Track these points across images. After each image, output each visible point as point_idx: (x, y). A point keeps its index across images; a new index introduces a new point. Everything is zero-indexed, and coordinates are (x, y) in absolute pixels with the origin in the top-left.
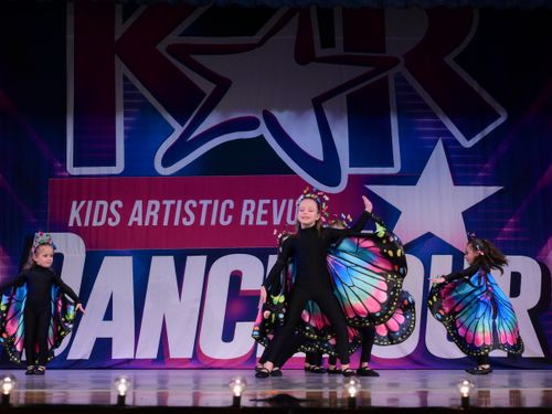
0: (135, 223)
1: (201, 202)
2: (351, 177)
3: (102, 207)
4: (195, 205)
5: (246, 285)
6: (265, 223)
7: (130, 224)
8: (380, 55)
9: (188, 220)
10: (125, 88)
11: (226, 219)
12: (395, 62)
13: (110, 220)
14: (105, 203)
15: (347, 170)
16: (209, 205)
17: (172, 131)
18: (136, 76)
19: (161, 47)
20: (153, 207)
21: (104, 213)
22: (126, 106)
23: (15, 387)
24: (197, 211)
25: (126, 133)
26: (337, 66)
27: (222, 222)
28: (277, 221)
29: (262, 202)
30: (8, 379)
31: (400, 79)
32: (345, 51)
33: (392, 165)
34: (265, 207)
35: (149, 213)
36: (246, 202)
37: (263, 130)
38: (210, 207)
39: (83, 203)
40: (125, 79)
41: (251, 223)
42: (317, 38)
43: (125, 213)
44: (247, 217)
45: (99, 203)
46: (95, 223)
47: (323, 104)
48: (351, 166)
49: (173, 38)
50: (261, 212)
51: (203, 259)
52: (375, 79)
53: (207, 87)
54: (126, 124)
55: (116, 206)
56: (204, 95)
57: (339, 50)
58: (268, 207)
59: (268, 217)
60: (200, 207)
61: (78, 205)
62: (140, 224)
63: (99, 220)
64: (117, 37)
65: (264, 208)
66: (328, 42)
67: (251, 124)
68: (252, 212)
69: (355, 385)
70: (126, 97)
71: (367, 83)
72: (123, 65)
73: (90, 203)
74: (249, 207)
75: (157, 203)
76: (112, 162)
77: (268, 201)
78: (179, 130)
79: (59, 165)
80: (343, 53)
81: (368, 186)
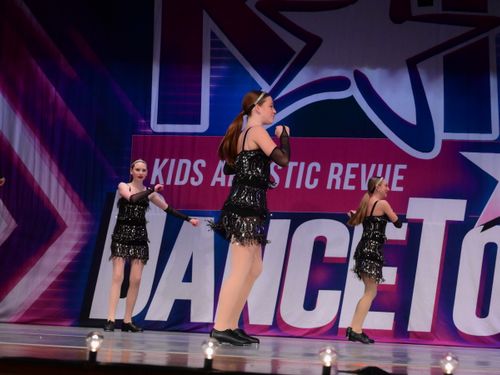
0: (218, 183)
2: (445, 143)
3: (184, 165)
5: (331, 252)
6: (353, 188)
7: (213, 184)
8: (481, 14)
10: (213, 44)
11: (311, 182)
13: (193, 179)
14: (188, 162)
15: (441, 135)
16: (294, 167)
21: (188, 172)
22: (213, 63)
24: (282, 174)
25: (212, 90)
26: (434, 25)
27: (308, 185)
28: (364, 186)
29: (350, 166)
30: (95, 337)
32: (444, 9)
33: (490, 132)
34: (353, 171)
37: (354, 91)
38: (296, 170)
39: (165, 161)
40: (213, 35)
41: (337, 187)
43: (208, 173)
44: (334, 181)
45: (182, 161)
46: (177, 182)
47: (418, 66)
48: (445, 131)
50: (349, 176)
53: (297, 45)
54: (212, 81)
55: (200, 165)
56: (294, 53)
57: (436, 8)
58: (356, 171)
59: (356, 182)
61: (161, 163)
62: (223, 184)
63: (182, 179)
65: (352, 173)
67: (341, 84)
68: (339, 176)
69: (451, 361)
70: (213, 53)
71: (465, 44)
72: (211, 21)
73: (173, 161)
74: (336, 171)
76: (197, 120)
77: (356, 165)
78: (266, 89)
79: (143, 121)
80: (441, 12)
81: (464, 154)
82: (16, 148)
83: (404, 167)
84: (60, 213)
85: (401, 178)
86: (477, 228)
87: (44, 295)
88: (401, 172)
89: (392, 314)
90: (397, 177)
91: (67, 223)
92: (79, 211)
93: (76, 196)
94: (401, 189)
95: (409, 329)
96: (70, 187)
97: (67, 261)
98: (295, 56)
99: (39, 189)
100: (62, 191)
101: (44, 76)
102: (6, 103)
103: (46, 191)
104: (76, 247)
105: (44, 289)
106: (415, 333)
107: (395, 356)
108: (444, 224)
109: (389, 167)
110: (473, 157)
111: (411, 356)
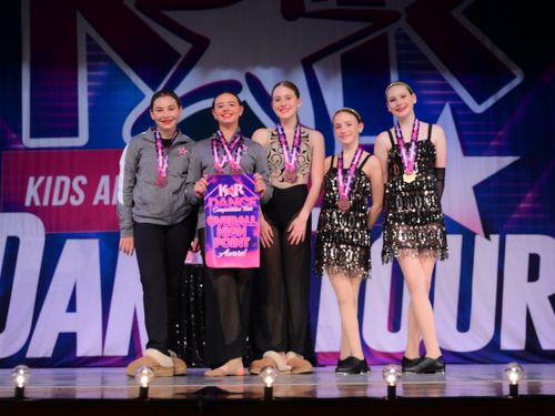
0: (101, 202)
3: (63, 183)
7: (95, 202)
13: (73, 198)
14: (66, 179)
17: (143, 96)
21: (66, 190)
25: (91, 99)
37: (247, 96)
39: (41, 179)
40: (89, 38)
43: (90, 190)
45: (59, 179)
46: (56, 202)
47: (314, 66)
54: (90, 88)
55: (80, 183)
56: (180, 55)
61: (35, 181)
62: (107, 202)
63: (60, 198)
70: (89, 58)
73: (50, 179)
76: (74, 133)
79: (14, 136)
80: (336, 8)
95: (317, 350)
106: (323, 354)
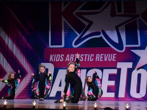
1: (85, 55)
2: (126, 48)
3: (58, 56)
4: (83, 56)
6: (102, 60)
7: (66, 61)
8: (135, 14)
9: (81, 60)
10: (65, 24)
11: (92, 59)
12: (138, 16)
13: (61, 60)
14: (59, 55)
15: (125, 46)
17: (77, 35)
18: (67, 21)
19: (74, 13)
20: (72, 56)
21: (59, 58)
22: (65, 29)
23: (36, 104)
24: (84, 57)
25: (65, 36)
26: (122, 17)
27: (91, 60)
28: (106, 60)
29: (101, 55)
30: (34, 102)
31: (140, 20)
33: (138, 44)
34: (102, 56)
35: (71, 58)
36: (97, 55)
37: (102, 35)
38: (87, 56)
39: (53, 55)
40: (65, 22)
41: (98, 60)
42: (116, 9)
43: (65, 58)
44: (97, 59)
45: (57, 55)
46: (57, 61)
47: (118, 28)
49: (77, 11)
50: (101, 57)
51: (85, 70)
52: (133, 21)
53: (87, 24)
54: (65, 34)
55: (62, 56)
56: (86, 26)
57: (123, 13)
58: (103, 56)
59: (103, 59)
60: (85, 56)
61: (52, 56)
62: (68, 61)
63: (58, 60)
64: (62, 11)
65: (102, 57)
66: (120, 10)
67: (99, 33)
68: (99, 57)
69: (128, 105)
70: (65, 27)
71: (129, 22)
72: (64, 18)
73: (55, 55)
74: (98, 56)
75: (73, 55)
76: (61, 44)
77: (103, 55)
78: (79, 35)
79: (47, 45)
80: (124, 14)
81: (131, 50)
82: (14, 53)
83: (116, 54)
84: (26, 69)
85: (115, 57)
86: (136, 70)
87: (23, 91)
88: (115, 56)
89: (114, 93)
90: (114, 57)
91: (28, 72)
92: (31, 69)
93: (30, 65)
94: (115, 60)
95: (119, 97)
96: (28, 62)
97: (29, 82)
98: (86, 27)
99: (21, 63)
100: (26, 64)
101: (21, 34)
102: (11, 42)
103: (22, 64)
104: (31, 78)
105: (23, 89)
106: (120, 98)
107: (115, 104)
108: (127, 69)
109: (112, 55)
110: (134, 51)
111: (119, 104)
